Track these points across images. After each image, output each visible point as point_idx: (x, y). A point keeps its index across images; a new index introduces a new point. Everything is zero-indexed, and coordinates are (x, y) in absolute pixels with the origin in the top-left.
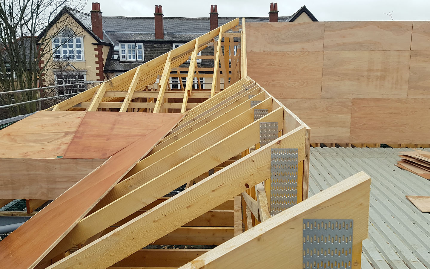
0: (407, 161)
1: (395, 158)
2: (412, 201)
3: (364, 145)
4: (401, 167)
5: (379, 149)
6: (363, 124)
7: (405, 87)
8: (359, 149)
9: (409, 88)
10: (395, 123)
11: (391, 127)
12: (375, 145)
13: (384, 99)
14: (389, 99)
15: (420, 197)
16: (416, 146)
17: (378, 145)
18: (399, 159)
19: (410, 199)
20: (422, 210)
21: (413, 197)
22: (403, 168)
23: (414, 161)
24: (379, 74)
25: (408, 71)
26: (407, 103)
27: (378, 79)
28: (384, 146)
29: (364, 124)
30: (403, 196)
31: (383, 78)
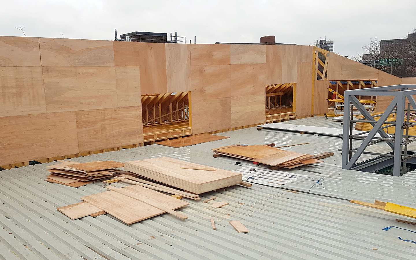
0: (56, 174)
1: (44, 174)
2: (63, 212)
3: (12, 166)
4: (50, 180)
5: (28, 167)
6: (7, 144)
7: (43, 102)
8: (7, 171)
9: (47, 103)
10: (40, 139)
11: (36, 144)
12: (23, 164)
13: (24, 116)
14: (29, 115)
15: (70, 206)
16: (63, 158)
17: (26, 163)
18: (49, 173)
19: (61, 210)
20: (73, 218)
21: (64, 208)
22: (52, 182)
23: (62, 172)
24: (14, 91)
25: (43, 87)
26: (48, 118)
27: (14, 96)
28: (33, 163)
29: (9, 144)
30: (55, 209)
31: (19, 95)
